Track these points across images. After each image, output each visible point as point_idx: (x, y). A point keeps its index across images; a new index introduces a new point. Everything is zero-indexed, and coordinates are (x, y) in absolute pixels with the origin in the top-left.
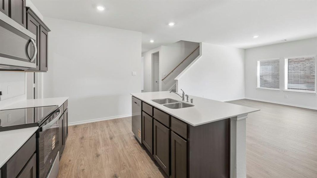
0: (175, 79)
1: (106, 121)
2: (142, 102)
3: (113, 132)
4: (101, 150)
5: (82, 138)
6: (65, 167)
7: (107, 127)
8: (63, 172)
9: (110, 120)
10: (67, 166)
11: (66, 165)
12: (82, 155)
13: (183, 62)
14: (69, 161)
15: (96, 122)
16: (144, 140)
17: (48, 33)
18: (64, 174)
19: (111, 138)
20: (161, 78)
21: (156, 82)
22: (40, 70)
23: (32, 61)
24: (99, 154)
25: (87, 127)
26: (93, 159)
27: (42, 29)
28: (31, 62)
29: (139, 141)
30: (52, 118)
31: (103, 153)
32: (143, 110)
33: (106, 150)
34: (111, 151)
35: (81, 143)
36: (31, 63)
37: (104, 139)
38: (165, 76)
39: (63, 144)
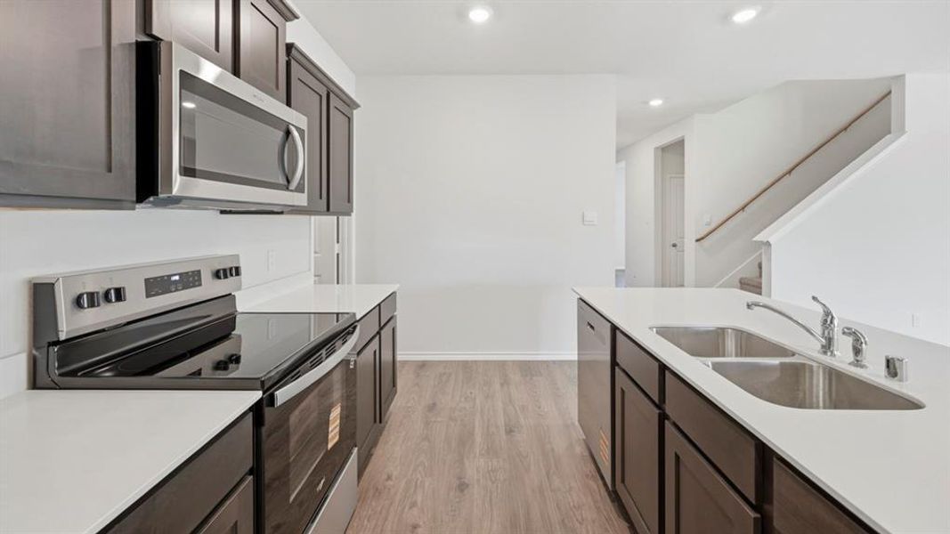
0: (754, 239)
1: (503, 364)
2: (615, 329)
3: (518, 409)
4: (475, 467)
5: (432, 407)
6: (373, 496)
7: (502, 385)
8: (365, 513)
9: (514, 362)
10: (380, 493)
11: (377, 489)
12: (420, 468)
13: (793, 169)
14: (386, 477)
15: (476, 361)
16: (623, 481)
17: (352, 114)
18: (366, 522)
19: (510, 431)
20: (691, 233)
21: (674, 245)
22: (328, 209)
23: (294, 185)
24: (466, 481)
25: (450, 374)
26: (448, 494)
27: (334, 102)
28: (292, 191)
29: (605, 476)
30: (324, 355)
31: (478, 480)
32: (618, 361)
33: (488, 472)
34: (505, 480)
35: (427, 423)
36: (291, 193)
37: (488, 427)
38: (708, 224)
39: (375, 421)
